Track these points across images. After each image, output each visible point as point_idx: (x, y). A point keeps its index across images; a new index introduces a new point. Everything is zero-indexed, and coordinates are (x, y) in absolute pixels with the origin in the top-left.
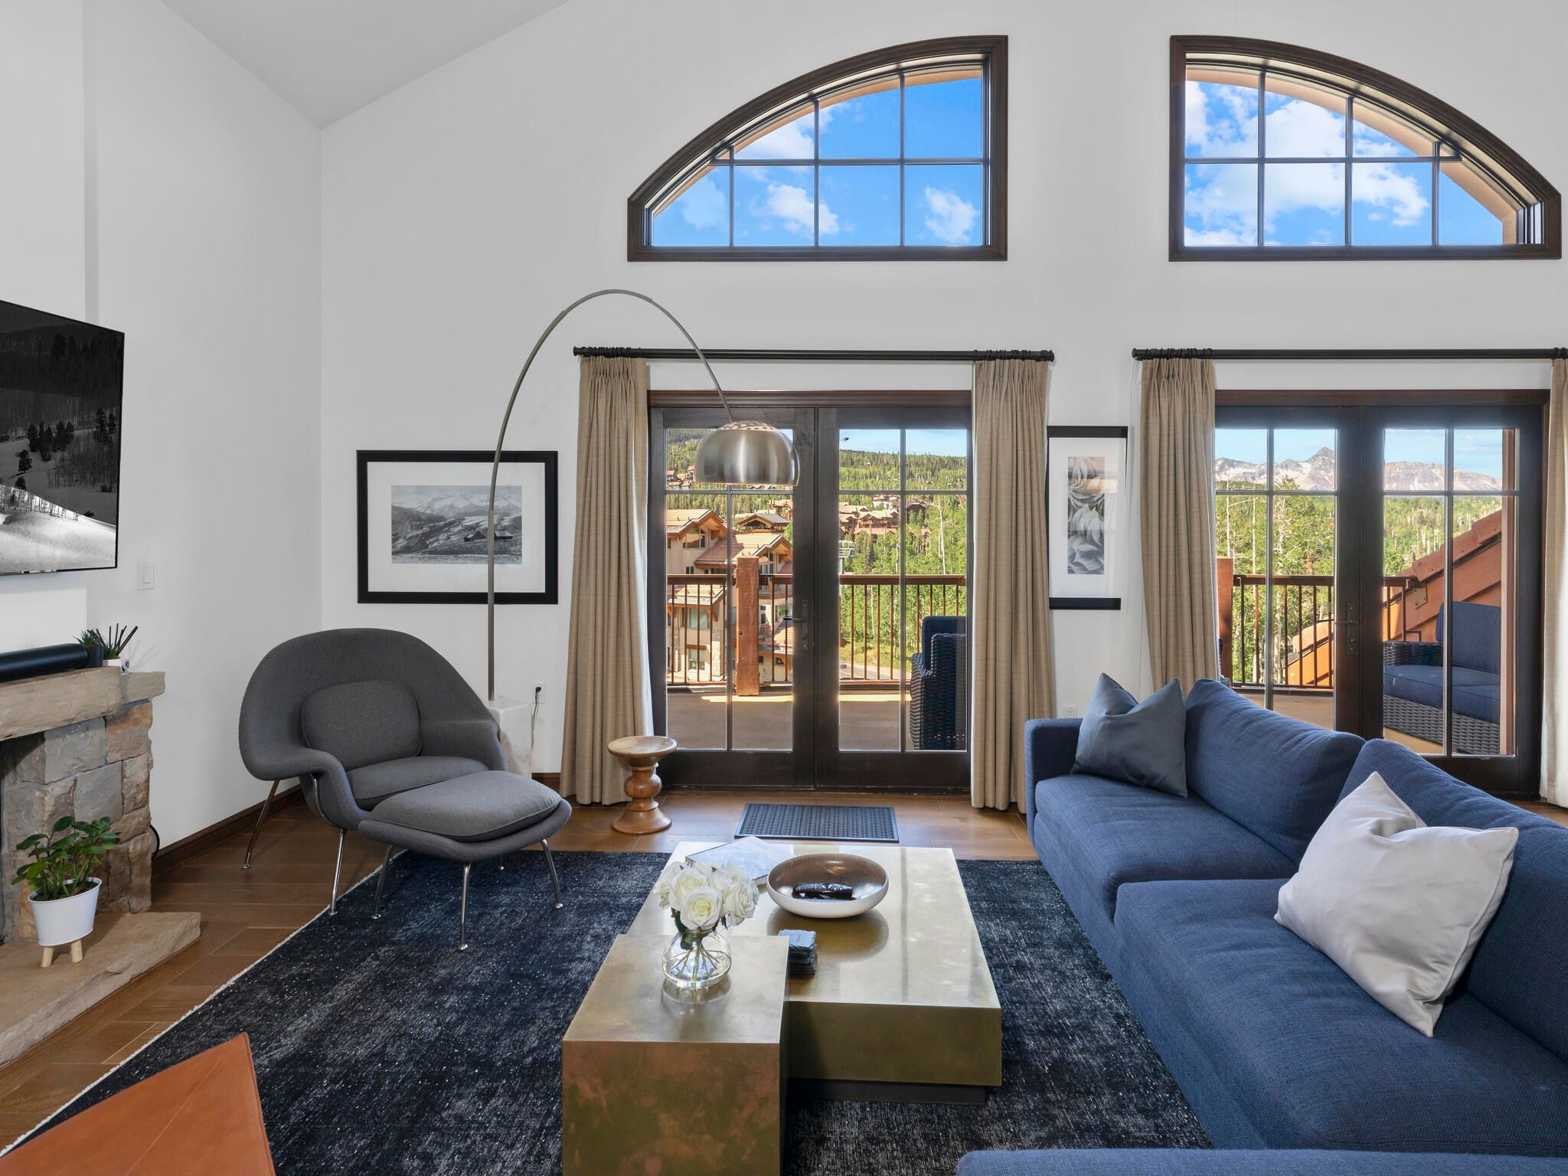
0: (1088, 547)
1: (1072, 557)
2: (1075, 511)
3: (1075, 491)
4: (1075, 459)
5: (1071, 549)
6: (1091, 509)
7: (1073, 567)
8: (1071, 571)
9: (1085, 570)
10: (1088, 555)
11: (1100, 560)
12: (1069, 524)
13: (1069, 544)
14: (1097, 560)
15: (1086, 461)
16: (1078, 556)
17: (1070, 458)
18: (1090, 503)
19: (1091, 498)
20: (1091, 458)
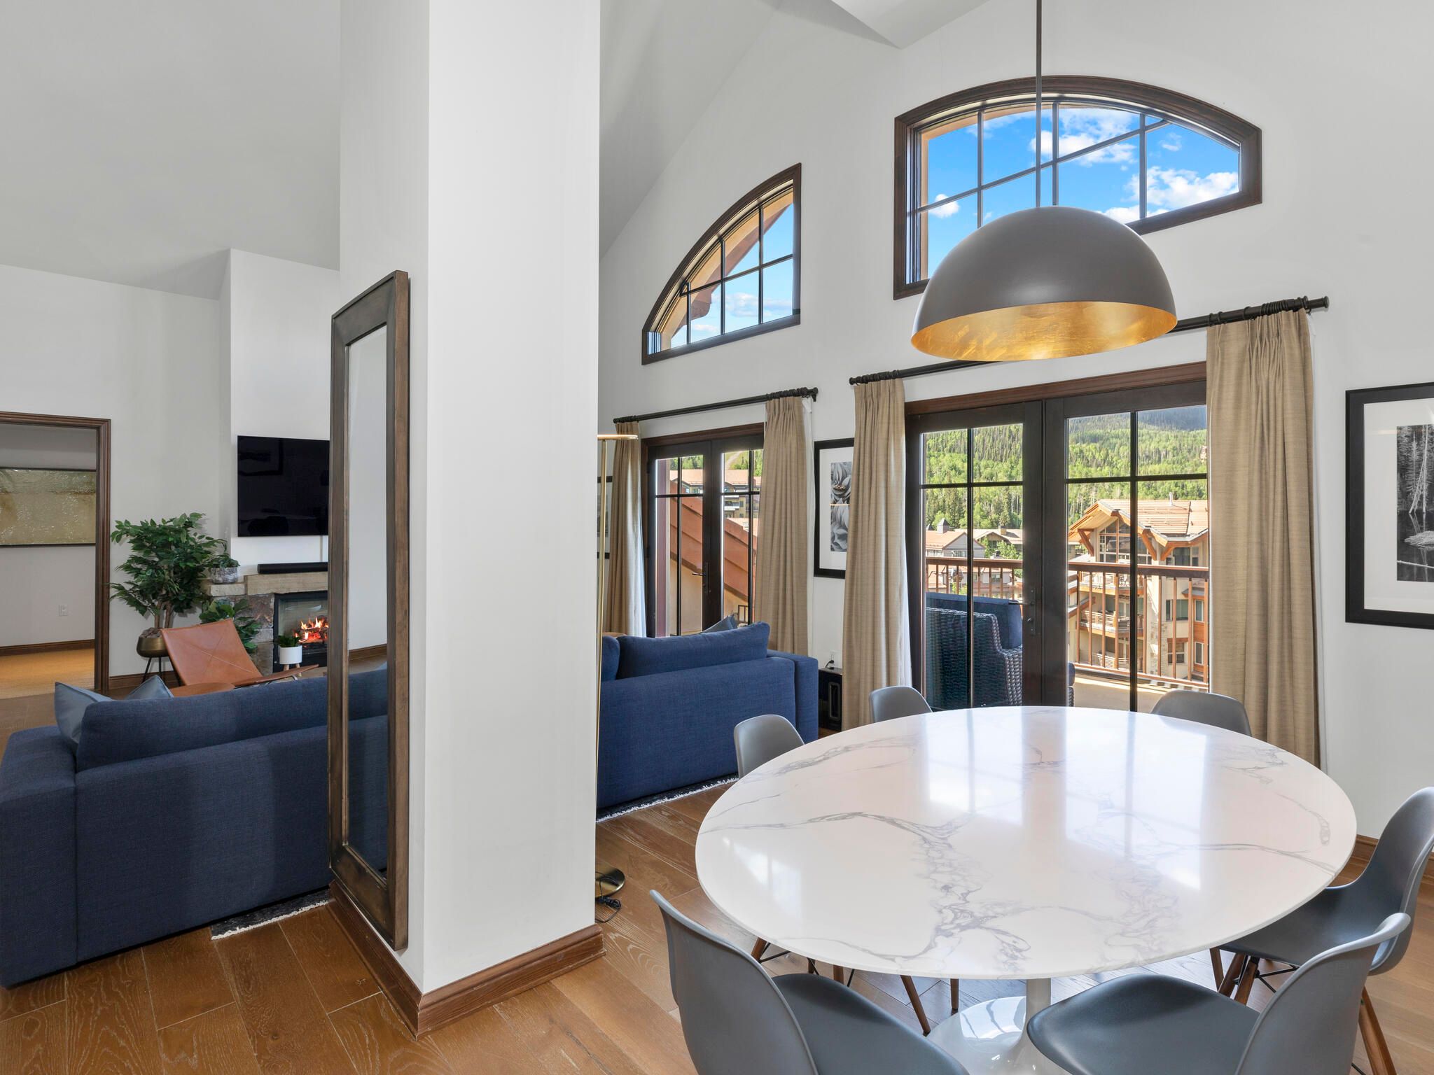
0: (842, 531)
1: (833, 538)
2: (835, 504)
3: (835, 489)
4: (835, 464)
5: (833, 533)
6: (844, 502)
7: (834, 547)
8: (832, 549)
9: (840, 548)
10: (841, 537)
12: (832, 513)
13: (832, 528)
15: (841, 466)
16: (836, 537)
17: (832, 464)
18: (843, 497)
19: (844, 494)
20: (844, 463)
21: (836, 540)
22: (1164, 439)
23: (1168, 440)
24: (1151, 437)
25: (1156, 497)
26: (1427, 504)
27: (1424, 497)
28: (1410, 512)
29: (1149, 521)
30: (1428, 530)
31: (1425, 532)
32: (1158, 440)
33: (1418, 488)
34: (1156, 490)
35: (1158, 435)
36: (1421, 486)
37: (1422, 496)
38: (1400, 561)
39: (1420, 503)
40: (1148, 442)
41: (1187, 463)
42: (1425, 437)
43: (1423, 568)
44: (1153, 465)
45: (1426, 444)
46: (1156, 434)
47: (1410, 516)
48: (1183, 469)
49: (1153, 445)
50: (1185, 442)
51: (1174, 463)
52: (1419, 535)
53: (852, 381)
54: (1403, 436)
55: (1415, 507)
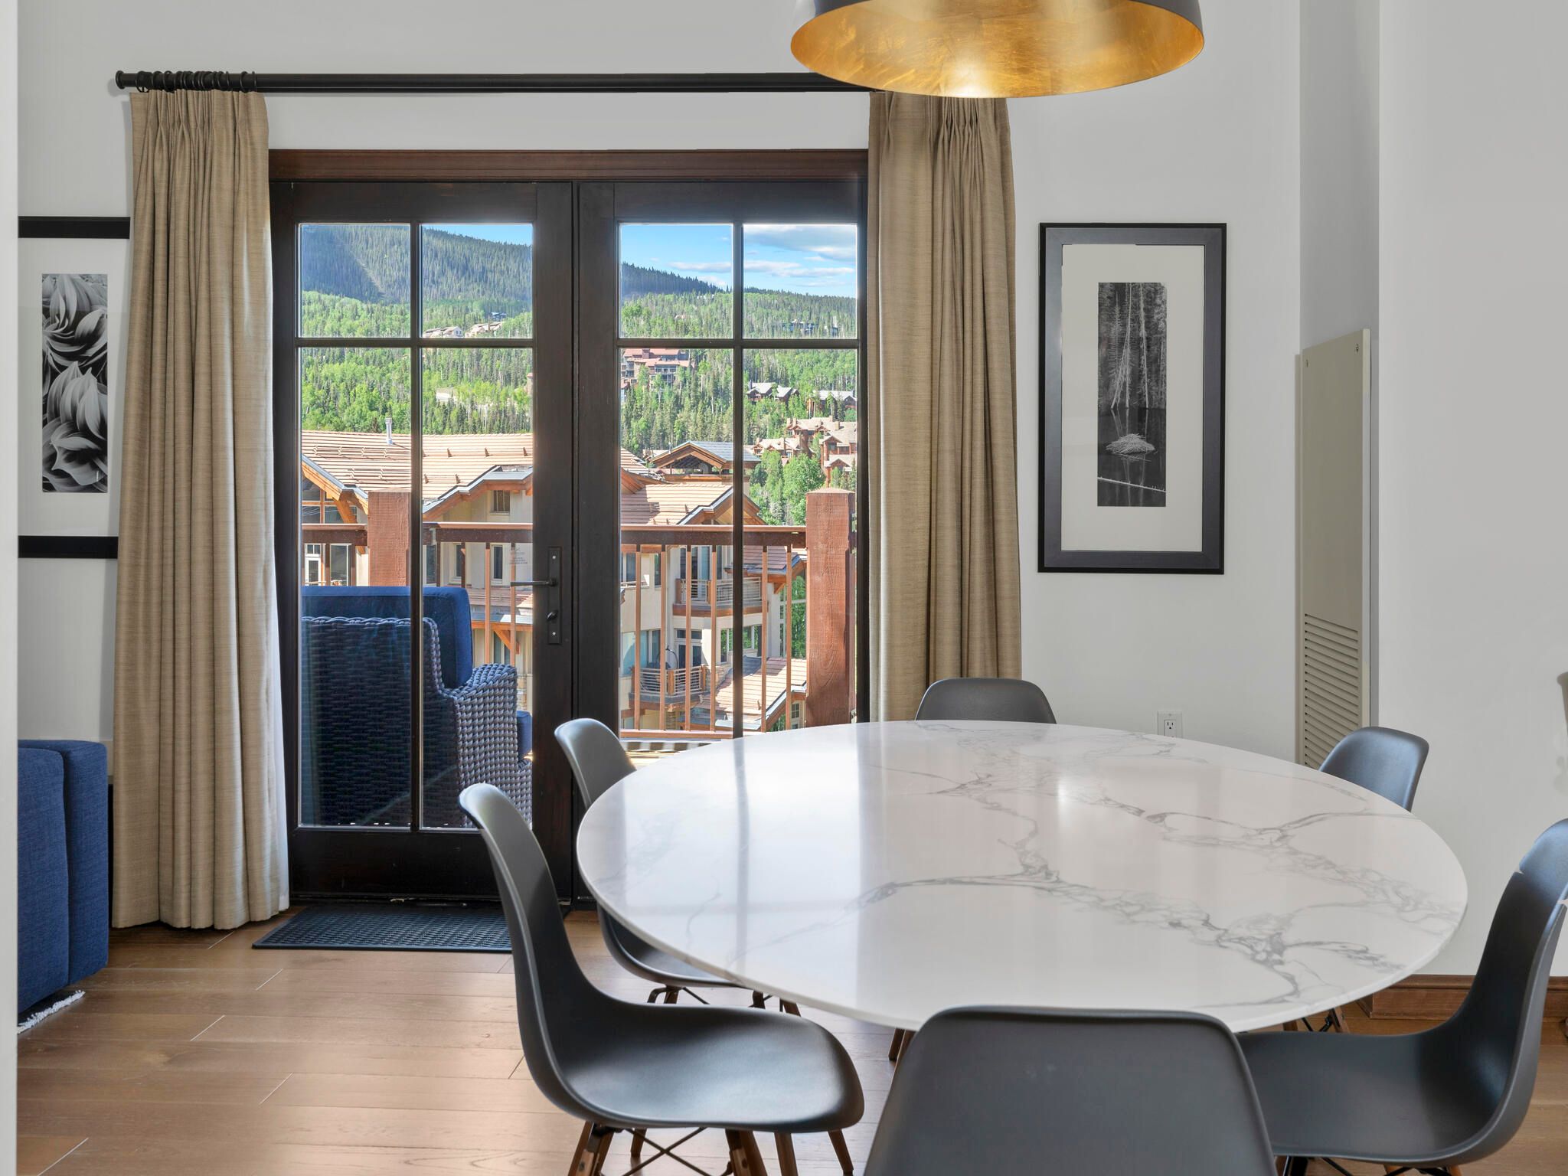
0: (78, 442)
1: (50, 460)
2: (55, 375)
3: (54, 338)
4: (54, 278)
5: (48, 446)
6: (83, 370)
7: (52, 479)
8: (48, 487)
9: (72, 484)
10: (77, 457)
11: (101, 465)
12: (45, 398)
13: (44, 437)
14: (95, 467)
15: (73, 281)
16: (59, 458)
17: (45, 276)
18: (81, 360)
19: (84, 351)
20: (83, 277)
21: (60, 464)
22: (349, 314)
23: (356, 316)
24: (325, 308)
25: (340, 428)
26: (1130, 396)
27: (1127, 385)
28: (1112, 407)
29: (352, 474)
30: (1131, 433)
31: (1128, 436)
32: (337, 315)
33: (1120, 372)
34: (337, 415)
35: (337, 305)
36: (1124, 369)
37: (1125, 383)
38: (1101, 478)
39: (1123, 394)
40: (318, 317)
41: (391, 365)
42: (1129, 300)
43: (1126, 486)
44: (330, 365)
45: (1130, 310)
46: (334, 302)
47: (1112, 411)
48: (384, 375)
49: (329, 325)
50: (387, 322)
51: (367, 363)
52: (1122, 440)
53: (123, 80)
54: (1105, 297)
55: (1117, 399)
